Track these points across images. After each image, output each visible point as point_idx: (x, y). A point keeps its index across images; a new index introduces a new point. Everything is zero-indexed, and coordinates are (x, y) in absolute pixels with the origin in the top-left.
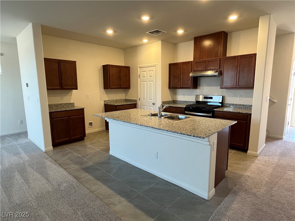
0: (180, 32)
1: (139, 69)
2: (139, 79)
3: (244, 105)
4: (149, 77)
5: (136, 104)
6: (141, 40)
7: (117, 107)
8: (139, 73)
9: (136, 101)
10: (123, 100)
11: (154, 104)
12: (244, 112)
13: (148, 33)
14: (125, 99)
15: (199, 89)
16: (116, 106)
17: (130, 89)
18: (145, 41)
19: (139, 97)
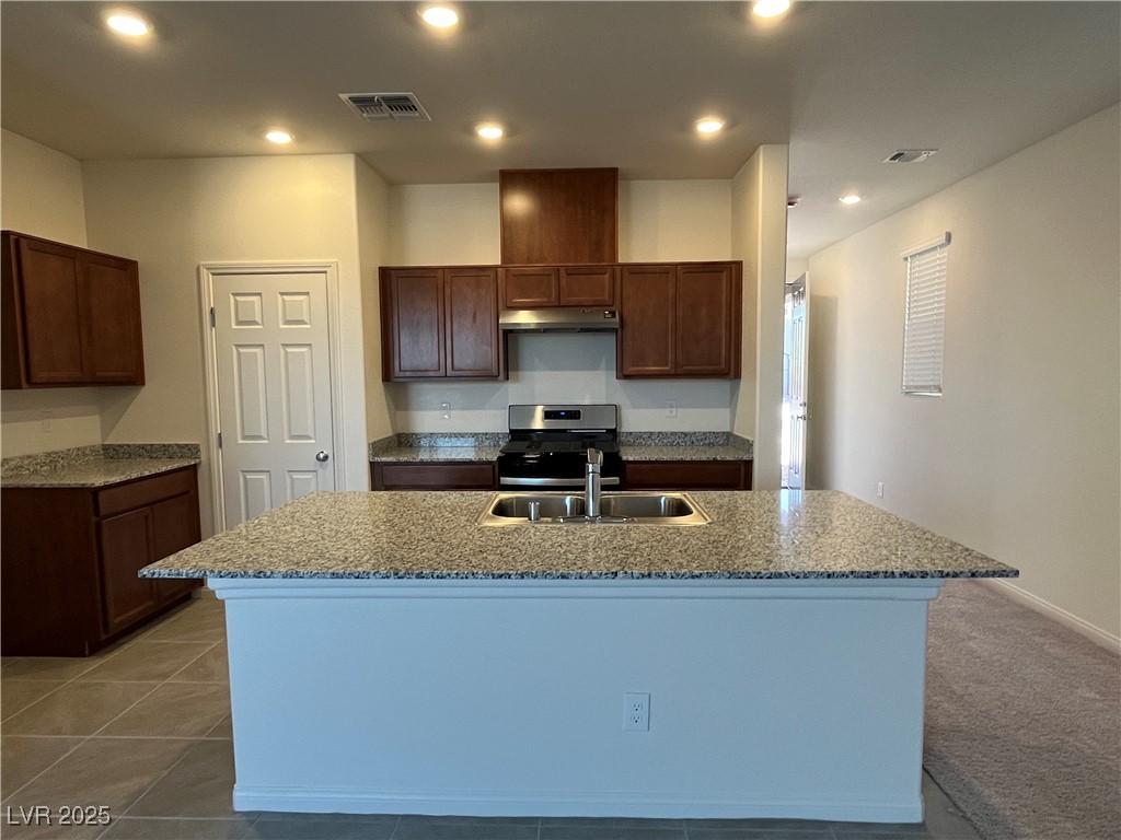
0: (490, 133)
1: (208, 280)
2: (211, 335)
3: (686, 434)
4: (282, 326)
5: (194, 468)
6: (258, 130)
7: (102, 496)
8: (209, 302)
9: (193, 450)
10: (93, 449)
11: (326, 457)
12: (729, 458)
13: (344, 97)
14: (106, 448)
15: (517, 380)
16: (96, 491)
17: (143, 384)
18: (279, 137)
19: (215, 429)
